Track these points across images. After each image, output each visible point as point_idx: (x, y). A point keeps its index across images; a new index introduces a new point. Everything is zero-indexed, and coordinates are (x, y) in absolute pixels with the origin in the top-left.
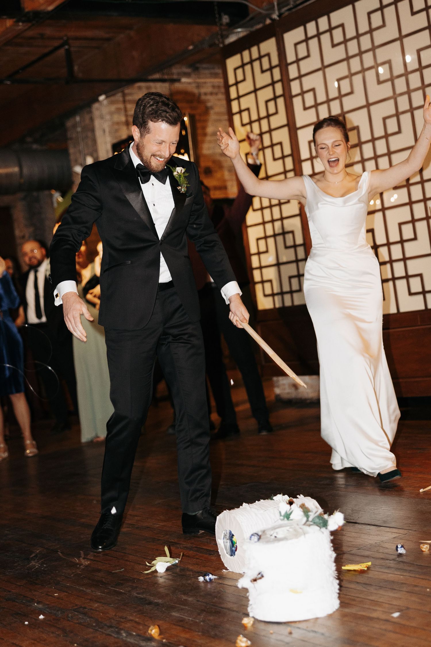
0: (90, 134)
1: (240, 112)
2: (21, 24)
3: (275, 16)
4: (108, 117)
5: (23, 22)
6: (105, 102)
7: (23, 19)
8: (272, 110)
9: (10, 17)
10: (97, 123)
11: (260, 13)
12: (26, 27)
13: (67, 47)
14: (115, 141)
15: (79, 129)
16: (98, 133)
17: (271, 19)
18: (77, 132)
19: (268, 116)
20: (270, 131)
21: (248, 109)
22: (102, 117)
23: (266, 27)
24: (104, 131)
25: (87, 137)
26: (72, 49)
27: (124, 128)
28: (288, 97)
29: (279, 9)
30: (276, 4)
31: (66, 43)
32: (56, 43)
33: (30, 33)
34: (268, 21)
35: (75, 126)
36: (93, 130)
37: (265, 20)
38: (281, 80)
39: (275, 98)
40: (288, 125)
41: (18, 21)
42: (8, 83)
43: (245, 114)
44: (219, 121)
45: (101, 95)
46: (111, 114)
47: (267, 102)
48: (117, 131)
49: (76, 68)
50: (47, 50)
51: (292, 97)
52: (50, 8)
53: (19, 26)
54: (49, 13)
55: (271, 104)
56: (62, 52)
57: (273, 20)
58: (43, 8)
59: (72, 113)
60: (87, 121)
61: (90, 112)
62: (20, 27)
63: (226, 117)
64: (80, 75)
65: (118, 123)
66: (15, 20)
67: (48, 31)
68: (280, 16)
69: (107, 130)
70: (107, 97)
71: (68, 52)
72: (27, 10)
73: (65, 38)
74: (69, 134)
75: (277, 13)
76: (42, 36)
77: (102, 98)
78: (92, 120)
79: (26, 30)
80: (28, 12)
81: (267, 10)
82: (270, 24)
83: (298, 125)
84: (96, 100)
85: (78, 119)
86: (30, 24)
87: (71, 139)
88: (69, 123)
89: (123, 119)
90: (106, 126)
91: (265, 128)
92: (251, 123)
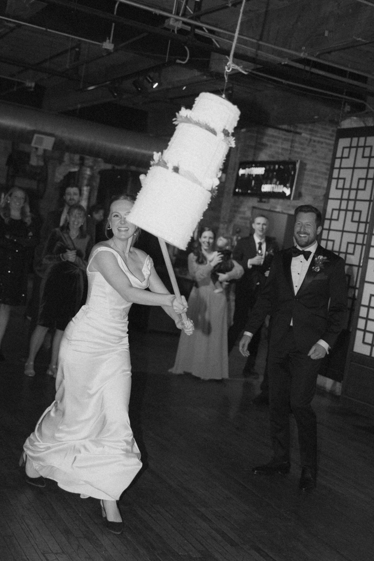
1: (338, 178)
8: (362, 186)
13: (230, 92)
14: (243, 160)
19: (357, 189)
20: (356, 200)
21: (344, 179)
31: (231, 89)
39: (366, 179)
40: (370, 201)
43: (341, 182)
44: (322, 177)
47: (360, 179)
55: (362, 183)
63: (327, 178)
86: (211, 78)
91: (352, 196)
92: (343, 189)
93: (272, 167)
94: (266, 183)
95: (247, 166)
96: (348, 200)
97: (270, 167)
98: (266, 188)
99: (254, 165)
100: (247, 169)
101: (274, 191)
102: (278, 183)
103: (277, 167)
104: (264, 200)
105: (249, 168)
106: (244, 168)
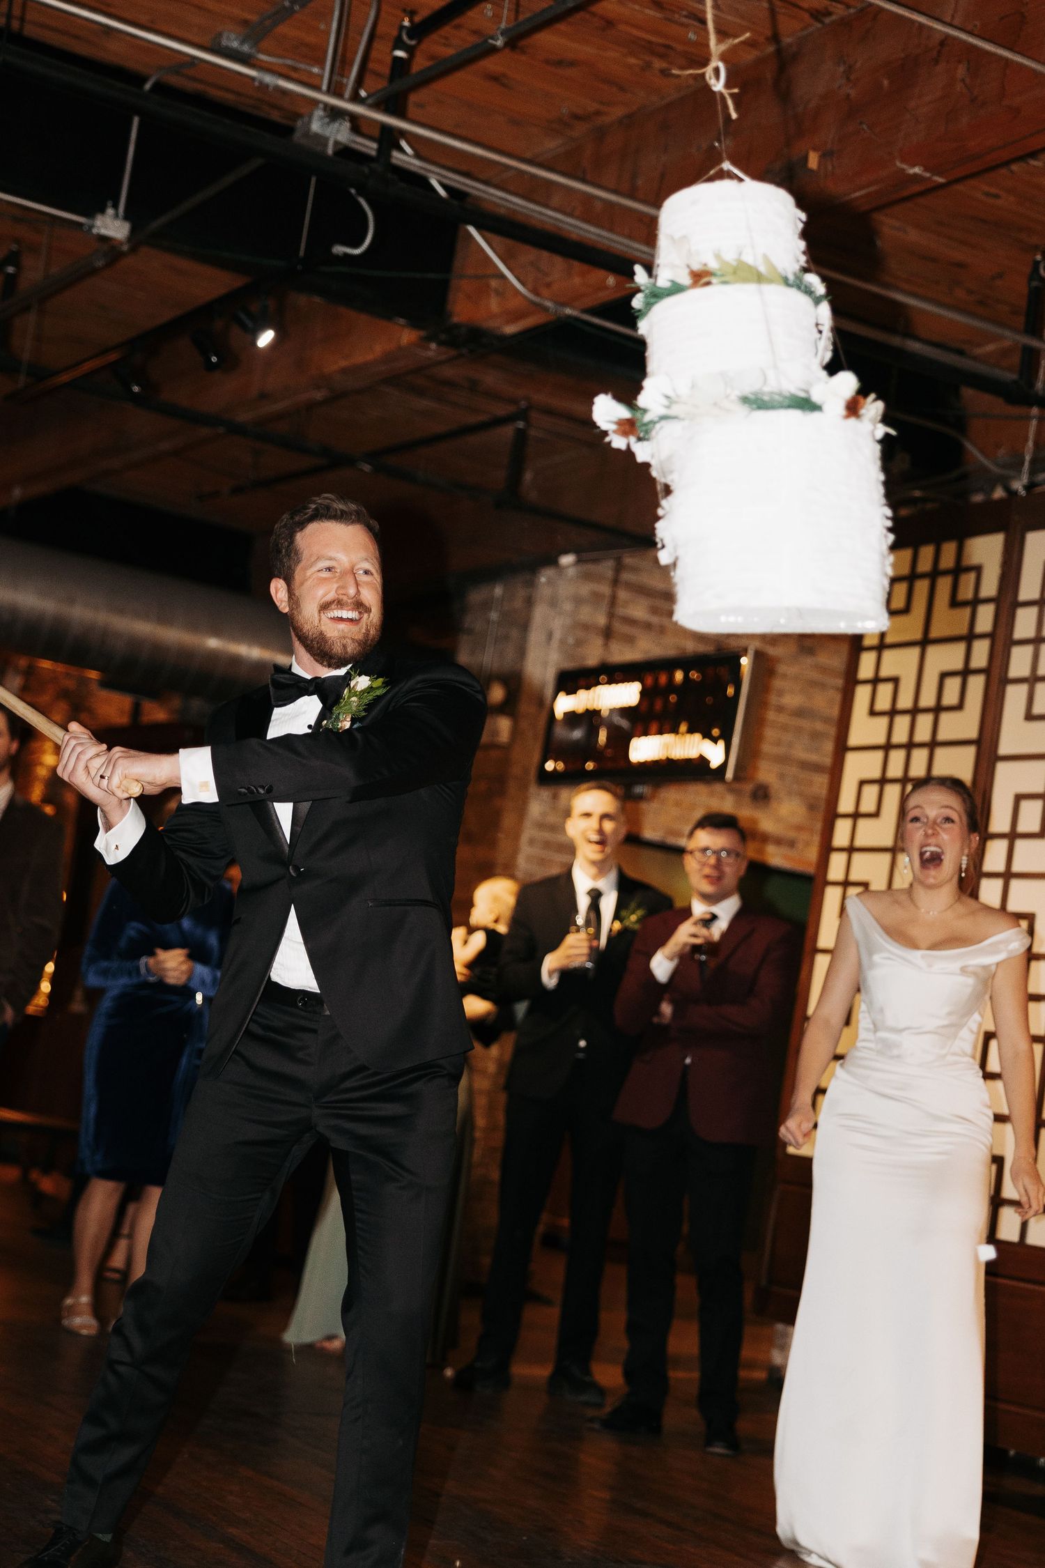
0: (514, 633)
1: (876, 681)
2: (433, 346)
3: (1018, 486)
4: (568, 606)
5: (440, 343)
6: (571, 572)
7: (443, 337)
8: (950, 698)
9: (415, 323)
10: (540, 613)
11: (986, 470)
12: (443, 357)
13: (521, 424)
14: (569, 665)
15: (494, 616)
16: (535, 637)
17: (1007, 489)
18: (488, 622)
19: (938, 709)
20: (933, 745)
21: (895, 681)
22: (553, 603)
23: (990, 504)
24: (550, 636)
25: (506, 638)
26: (533, 433)
27: (598, 642)
28: (997, 679)
29: (1033, 472)
30: (1028, 458)
31: (523, 415)
32: (501, 410)
33: (448, 372)
34: (999, 493)
35: (487, 605)
36: (525, 627)
37: (992, 489)
38: (991, 636)
39: (966, 673)
40: (977, 742)
41: (429, 339)
42: (367, 468)
43: (885, 690)
44: (823, 686)
45: (566, 552)
46: (578, 601)
47: (944, 676)
48: (579, 643)
49: (528, 476)
50: (473, 419)
51: (1006, 681)
52: (510, 329)
53: (428, 349)
54: (503, 338)
55: (953, 685)
56: (508, 431)
57: (1012, 493)
58: (492, 324)
59: (491, 574)
60: (518, 603)
61: (531, 584)
62: (430, 354)
63: (840, 682)
64: (533, 496)
65: (586, 627)
66: (422, 333)
67: (491, 378)
68: (1029, 487)
69: (557, 635)
70: (579, 561)
71: (521, 436)
72: (455, 320)
73: (523, 404)
74: (468, 621)
75: (1025, 479)
76: (473, 386)
77: (567, 560)
78: (529, 602)
79: (441, 363)
80: (457, 326)
81: (1004, 466)
82: (1001, 501)
83: (1003, 750)
84: (552, 561)
85: (498, 591)
86: (453, 353)
87: (470, 632)
88: (476, 596)
89: (602, 620)
90: (558, 625)
91: (923, 734)
92: (893, 713)
93: (663, 679)
94: (646, 733)
95: (582, 682)
96: (910, 746)
97: (656, 680)
98: (645, 749)
99: (603, 678)
100: (582, 693)
101: (670, 757)
102: (683, 728)
103: (679, 676)
104: (639, 789)
105: (588, 688)
106: (571, 691)
